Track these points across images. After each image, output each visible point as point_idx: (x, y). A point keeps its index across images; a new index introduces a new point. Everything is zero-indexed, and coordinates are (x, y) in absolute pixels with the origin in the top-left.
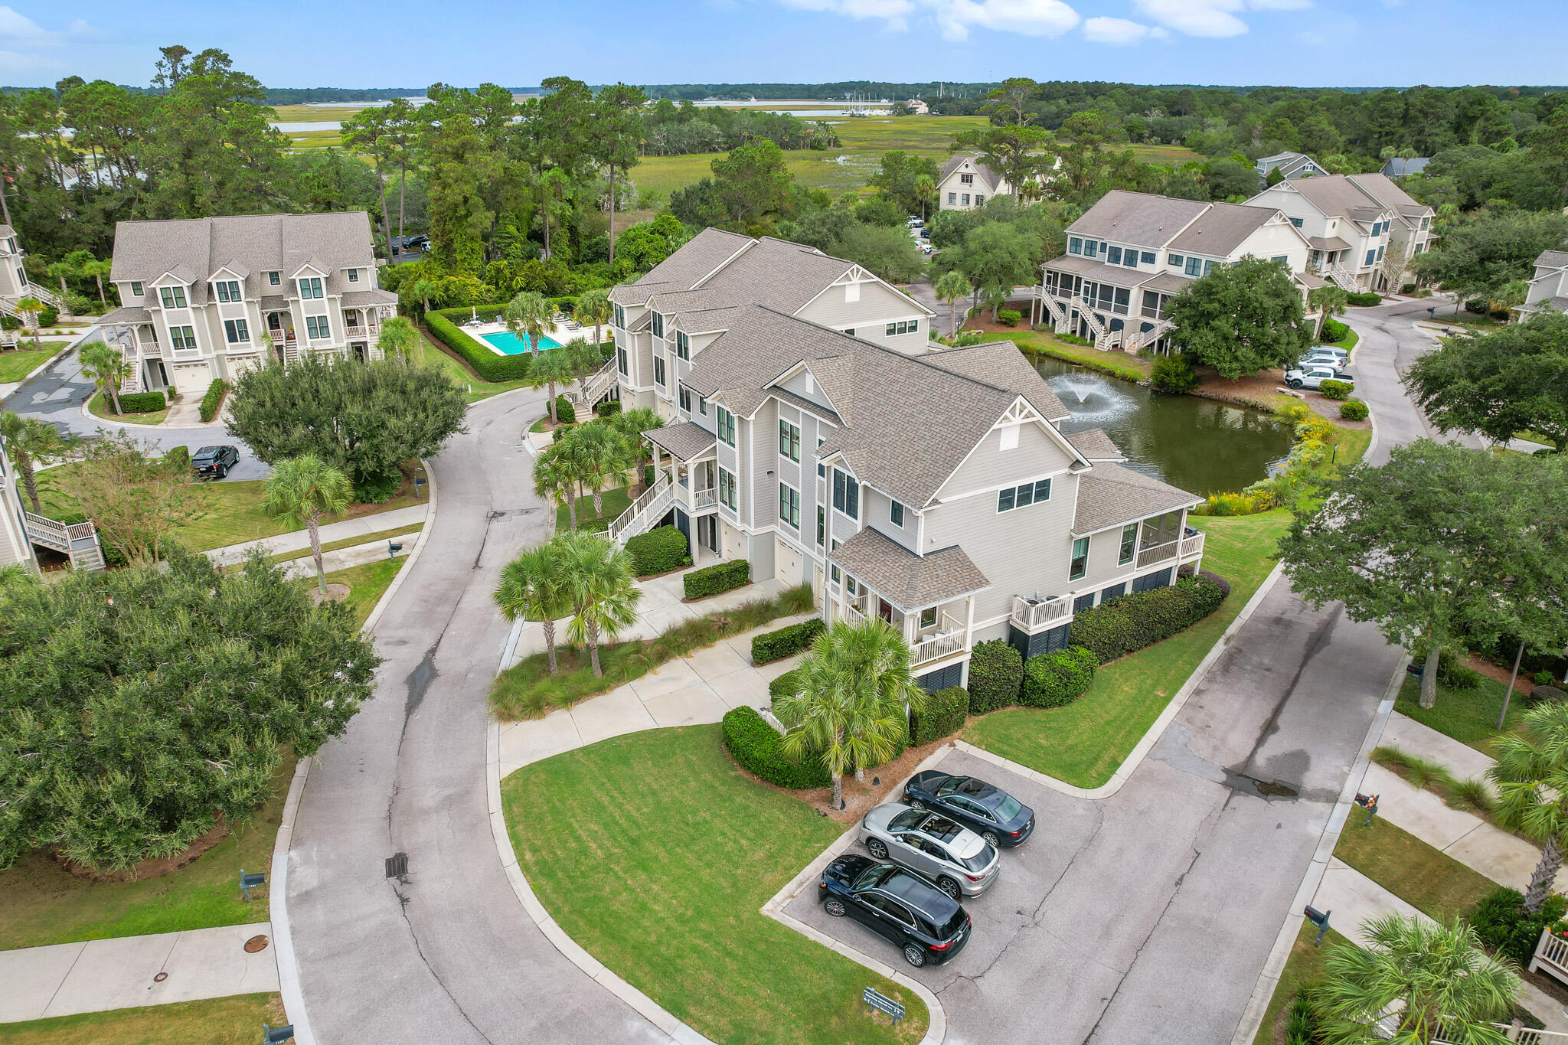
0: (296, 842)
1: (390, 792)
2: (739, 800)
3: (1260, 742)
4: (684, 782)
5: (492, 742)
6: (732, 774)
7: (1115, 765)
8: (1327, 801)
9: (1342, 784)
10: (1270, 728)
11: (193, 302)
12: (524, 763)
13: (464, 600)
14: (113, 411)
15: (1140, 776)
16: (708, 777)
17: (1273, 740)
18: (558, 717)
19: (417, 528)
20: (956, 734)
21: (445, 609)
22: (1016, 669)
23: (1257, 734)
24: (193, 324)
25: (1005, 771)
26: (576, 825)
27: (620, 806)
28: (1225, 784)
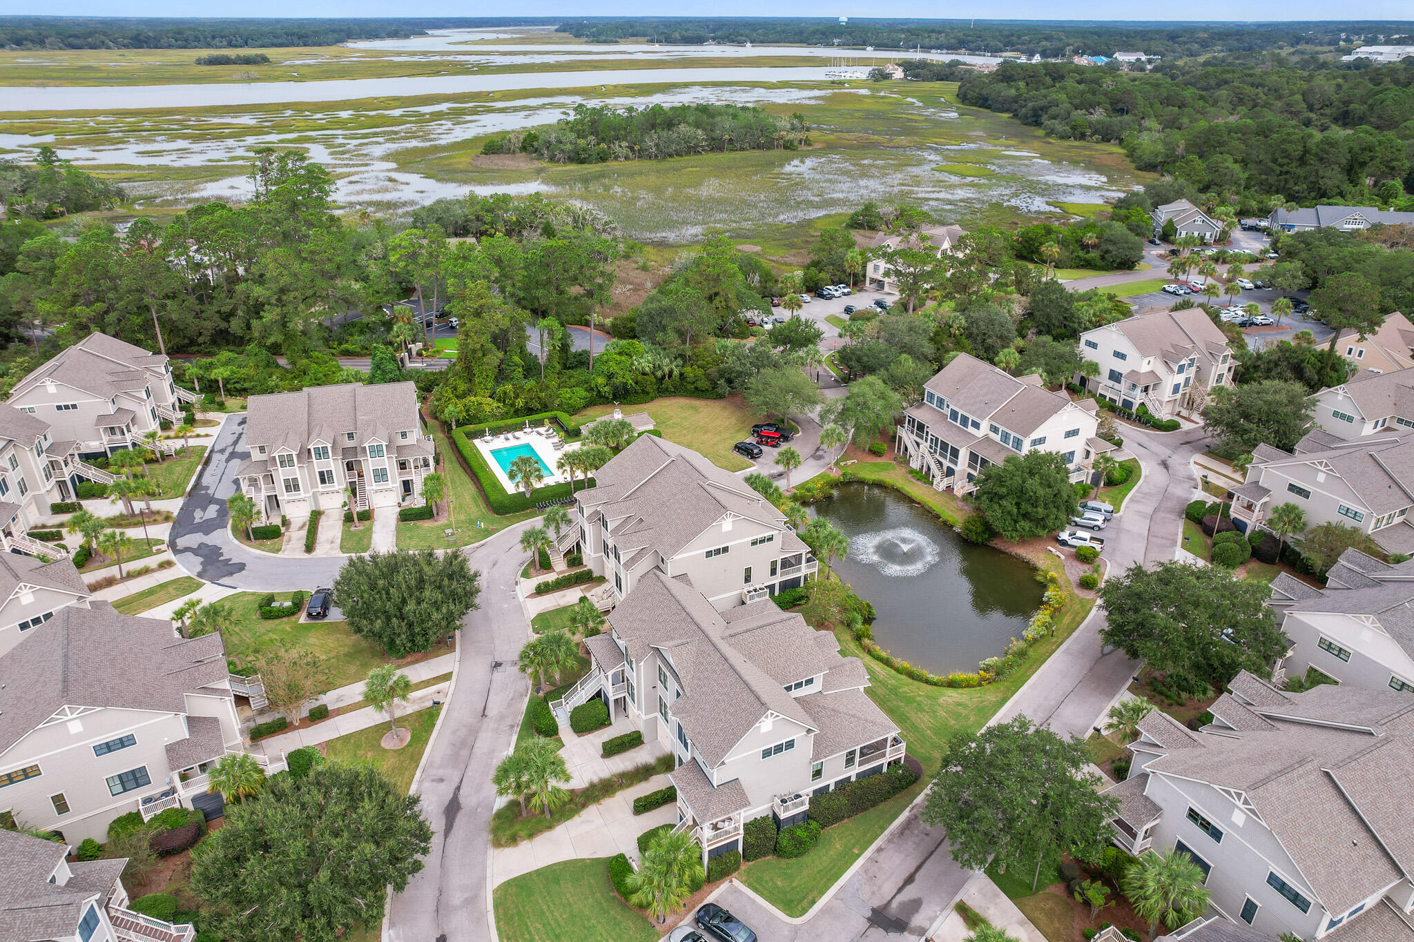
0: (392, 925)
1: (437, 893)
2: (612, 912)
3: (900, 890)
4: (586, 898)
5: (489, 862)
6: (611, 894)
7: (813, 902)
8: (919, 935)
9: (931, 924)
10: (910, 880)
11: (299, 463)
12: (506, 879)
13: (476, 745)
14: (249, 538)
15: (823, 911)
16: (598, 895)
17: (908, 888)
18: (525, 845)
19: (447, 677)
20: (734, 875)
21: (465, 753)
22: (770, 839)
23: (901, 884)
24: (298, 476)
25: (754, 902)
26: (529, 924)
27: (552, 912)
28: (869, 919)
